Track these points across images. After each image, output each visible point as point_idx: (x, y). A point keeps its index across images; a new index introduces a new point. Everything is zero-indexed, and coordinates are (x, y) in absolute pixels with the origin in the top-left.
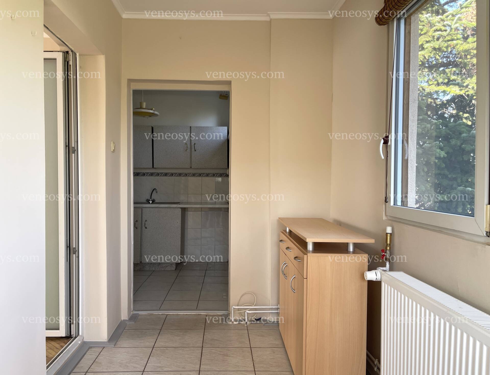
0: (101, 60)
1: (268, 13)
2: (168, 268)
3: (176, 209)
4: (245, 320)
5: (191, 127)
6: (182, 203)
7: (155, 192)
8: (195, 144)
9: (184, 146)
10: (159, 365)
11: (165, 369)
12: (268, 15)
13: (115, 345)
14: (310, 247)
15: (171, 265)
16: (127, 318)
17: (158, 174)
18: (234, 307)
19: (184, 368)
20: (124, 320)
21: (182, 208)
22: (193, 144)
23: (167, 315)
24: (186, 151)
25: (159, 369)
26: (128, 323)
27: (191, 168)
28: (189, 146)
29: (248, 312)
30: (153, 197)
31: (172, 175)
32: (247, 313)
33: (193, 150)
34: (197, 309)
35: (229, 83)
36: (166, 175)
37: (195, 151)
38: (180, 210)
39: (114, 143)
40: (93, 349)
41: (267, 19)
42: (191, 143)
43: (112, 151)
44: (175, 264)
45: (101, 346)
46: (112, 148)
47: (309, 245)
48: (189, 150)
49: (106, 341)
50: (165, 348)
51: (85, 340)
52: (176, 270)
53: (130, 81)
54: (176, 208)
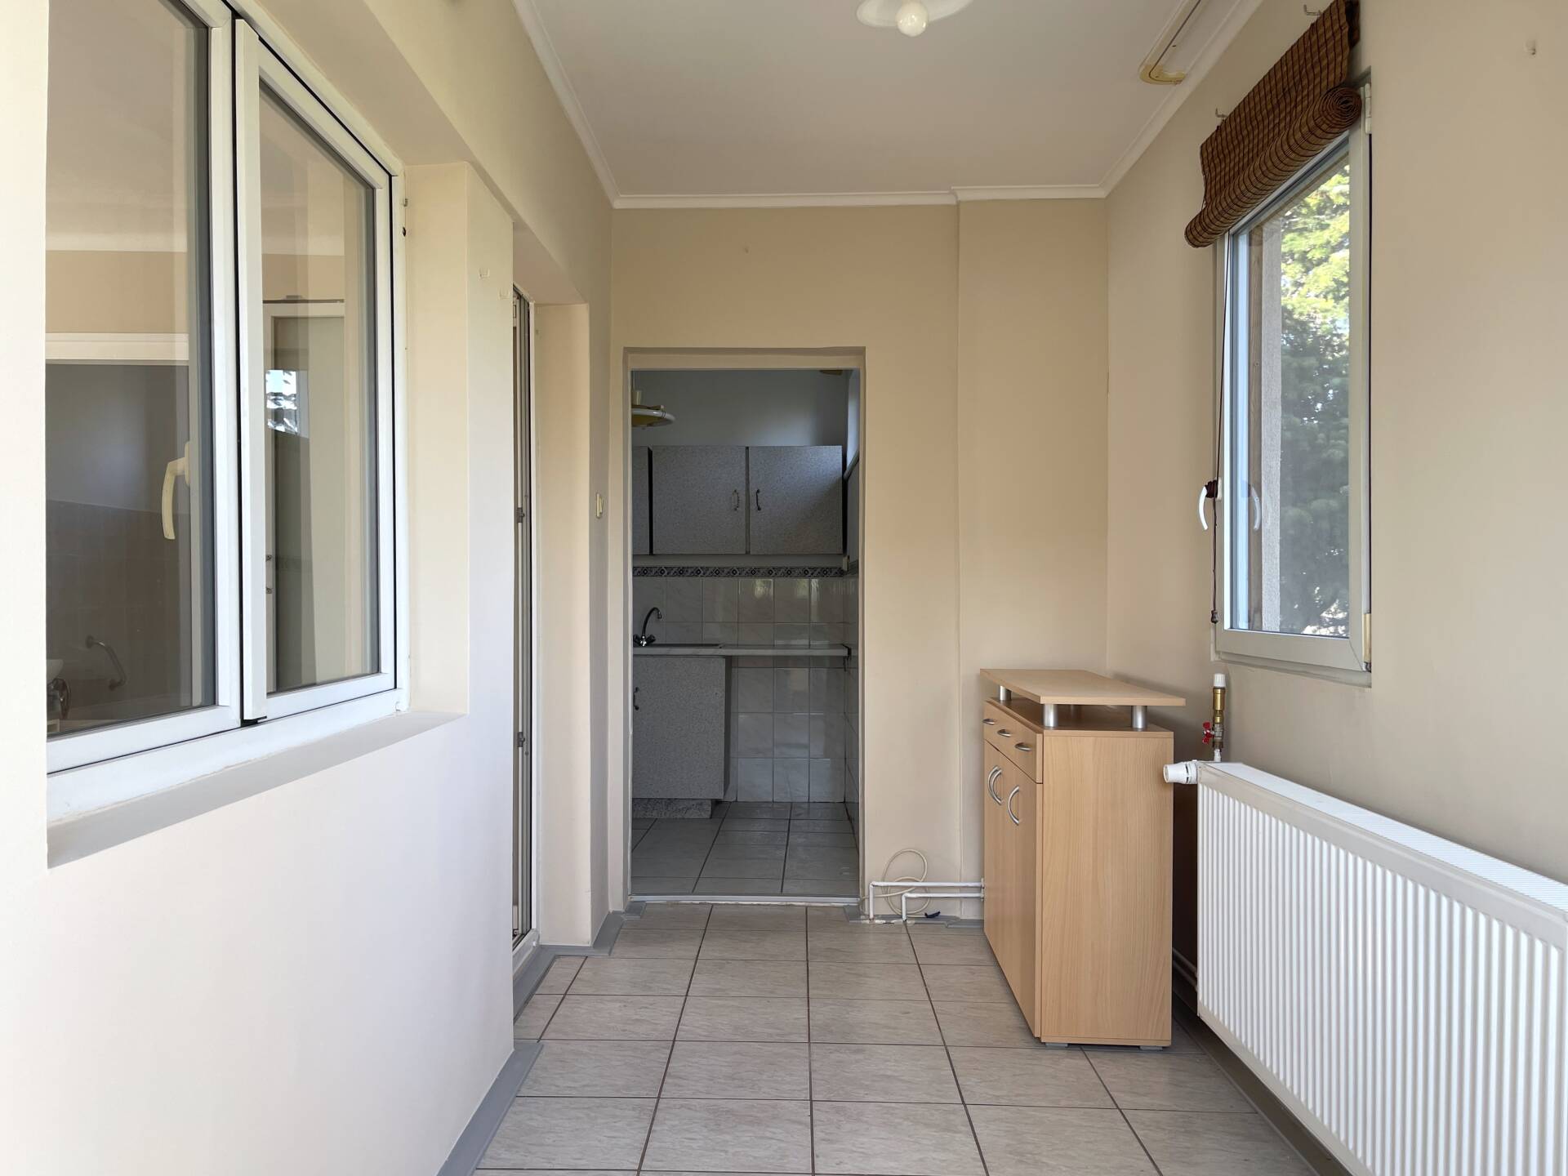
0: (581, 314)
1: (952, 188)
2: (693, 814)
3: (713, 659)
4: (901, 917)
5: (747, 448)
6: (725, 646)
7: (653, 617)
8: (758, 491)
9: (731, 498)
10: (718, 987)
11: (733, 994)
12: (953, 193)
13: (610, 953)
14: (1050, 719)
15: (701, 804)
16: (621, 909)
17: (661, 572)
18: (876, 884)
19: (772, 992)
20: (615, 913)
21: (724, 657)
22: (752, 492)
23: (713, 905)
24: (736, 509)
25: (718, 994)
26: (625, 918)
27: (748, 553)
28: (743, 498)
29: (909, 895)
30: (648, 634)
31: (697, 572)
32: (907, 898)
33: (753, 507)
34: (781, 894)
35: (860, 352)
36: (681, 572)
37: (759, 509)
38: (723, 661)
39: (601, 497)
40: (562, 959)
41: (949, 200)
42: (748, 490)
43: (598, 515)
44: (710, 803)
45: (580, 955)
46: (599, 510)
47: (1049, 713)
48: (742, 509)
49: (589, 945)
50: (724, 962)
51: (545, 941)
52: (711, 818)
53: (628, 351)
54: (711, 656)
